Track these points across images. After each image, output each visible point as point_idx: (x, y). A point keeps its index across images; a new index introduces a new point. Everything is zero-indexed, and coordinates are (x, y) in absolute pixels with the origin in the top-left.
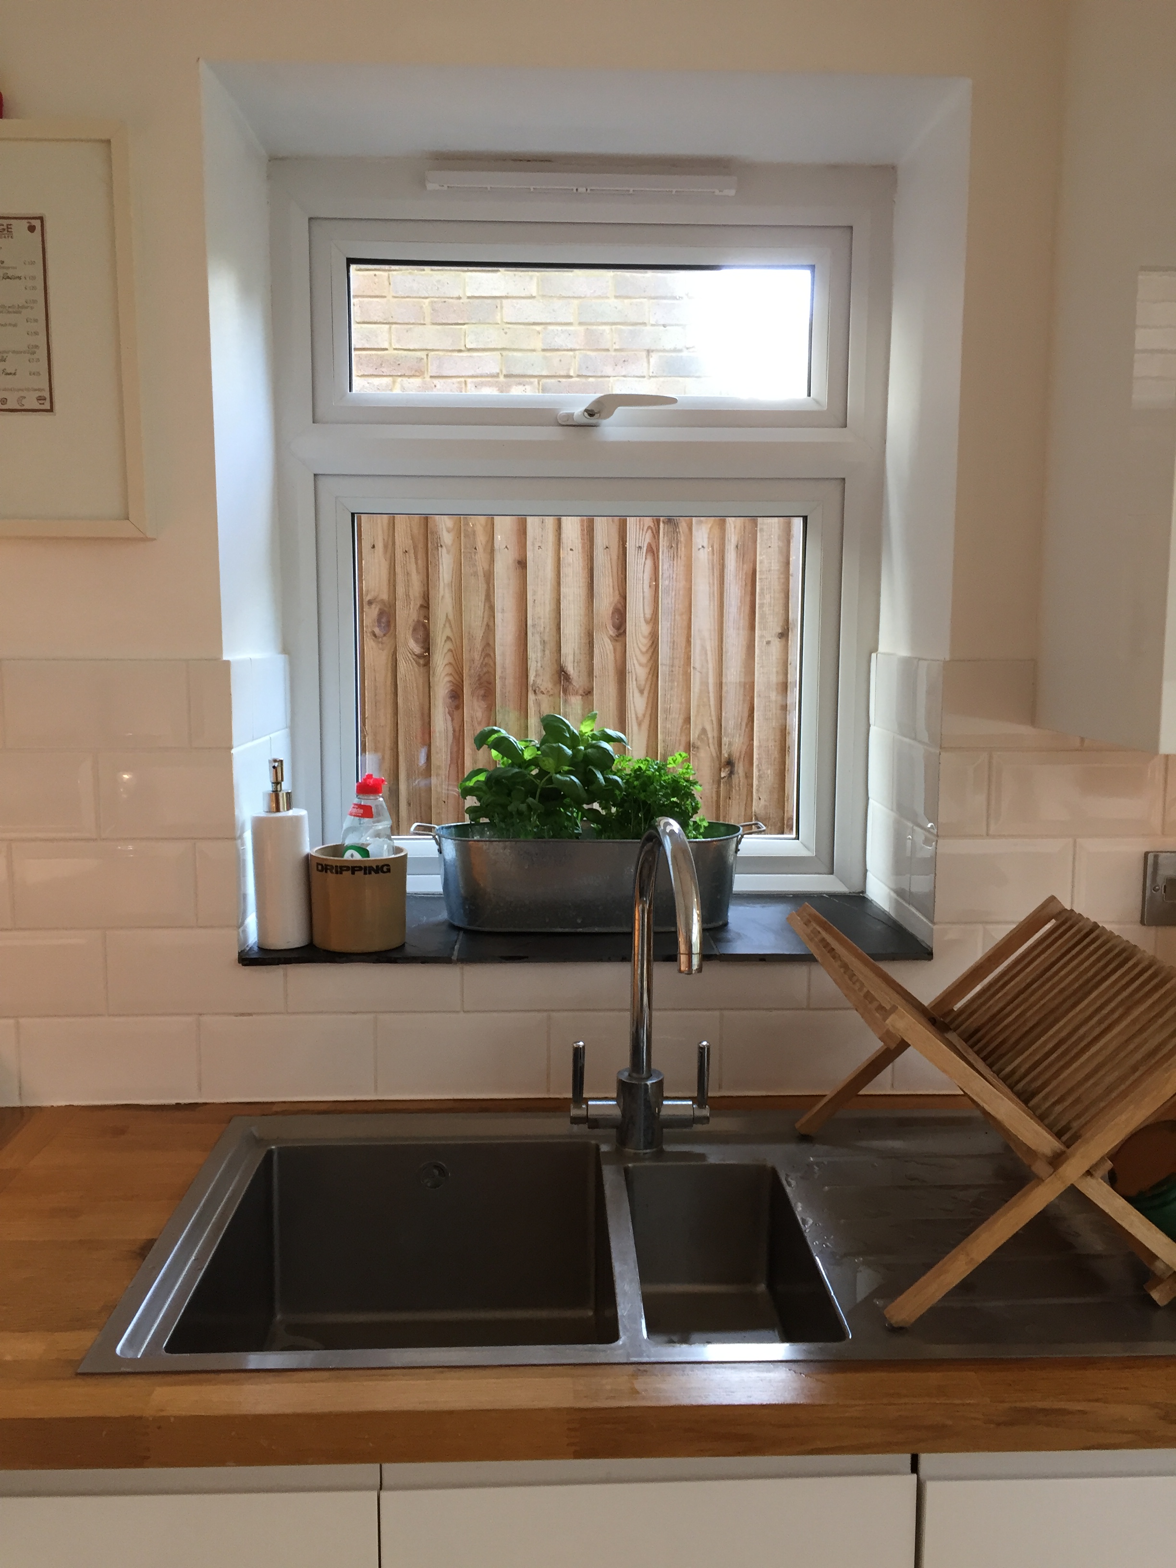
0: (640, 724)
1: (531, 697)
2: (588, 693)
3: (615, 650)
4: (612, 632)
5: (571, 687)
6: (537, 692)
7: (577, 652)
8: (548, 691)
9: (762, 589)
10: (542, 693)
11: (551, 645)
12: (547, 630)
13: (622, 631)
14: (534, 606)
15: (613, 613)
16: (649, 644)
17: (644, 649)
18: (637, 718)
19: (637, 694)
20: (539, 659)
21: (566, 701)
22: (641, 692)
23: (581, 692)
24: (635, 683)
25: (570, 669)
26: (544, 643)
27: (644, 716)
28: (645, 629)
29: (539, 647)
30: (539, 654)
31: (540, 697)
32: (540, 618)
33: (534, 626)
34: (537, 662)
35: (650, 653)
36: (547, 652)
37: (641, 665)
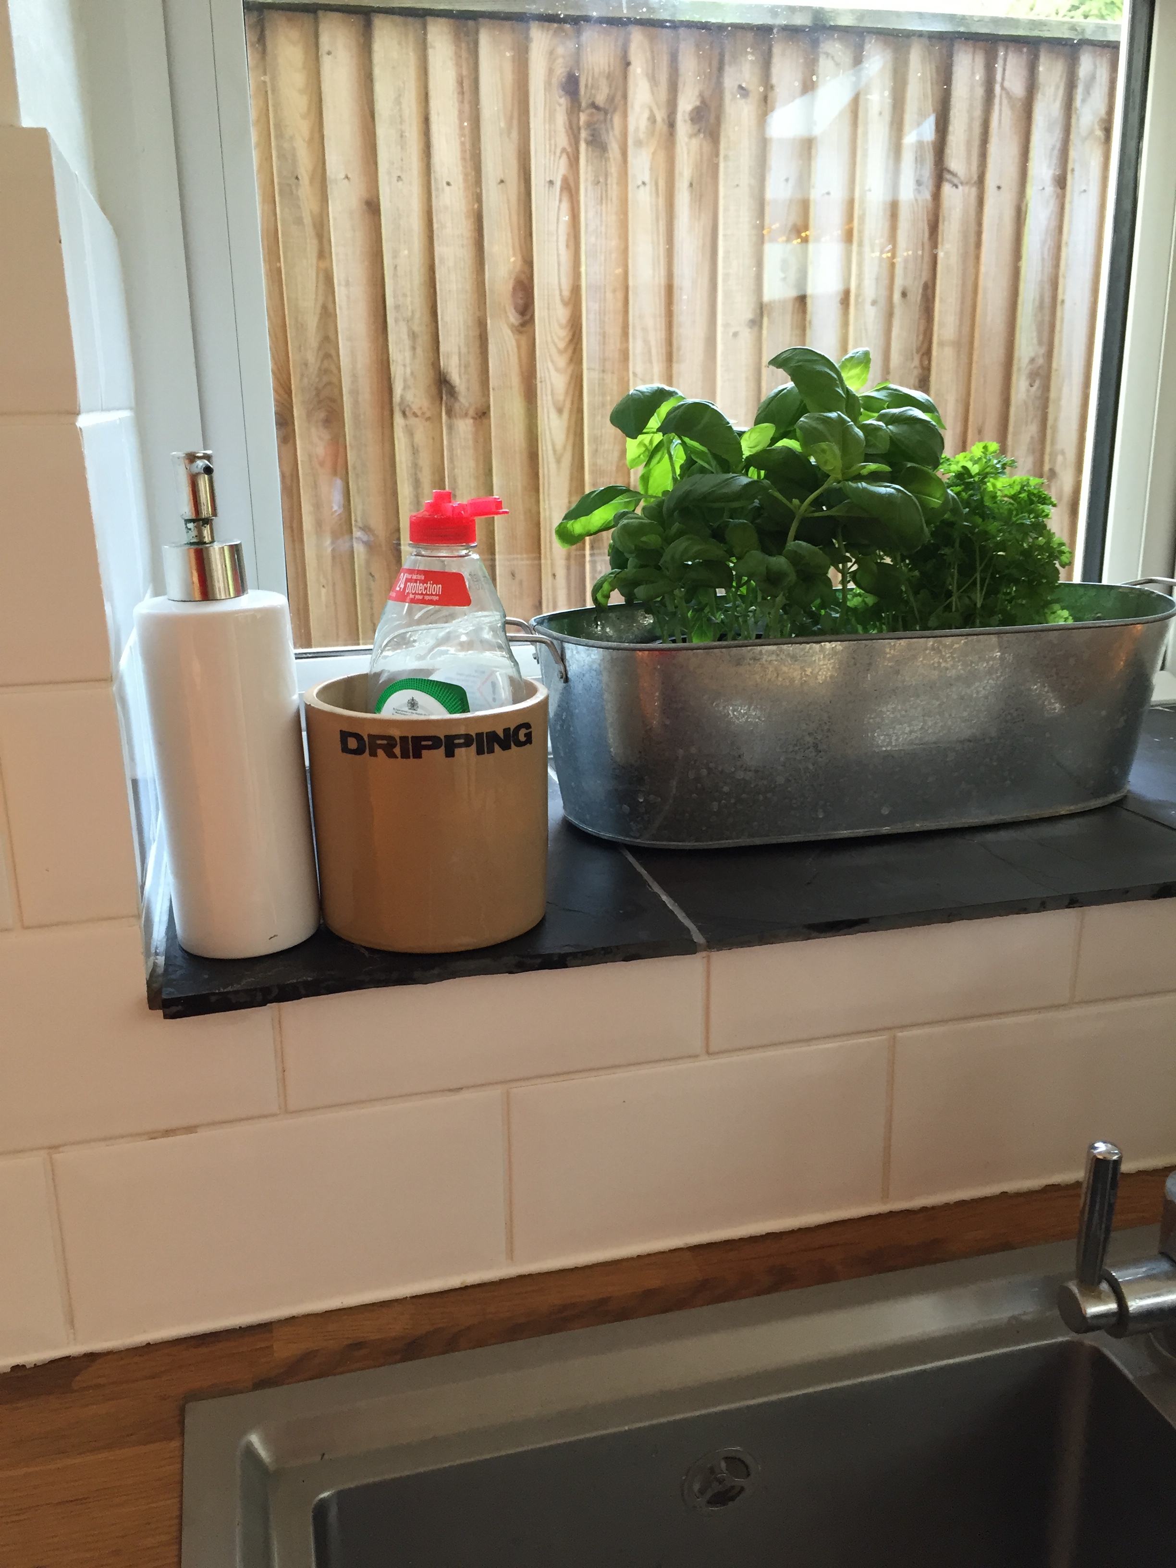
0: (558, 461)
1: (399, 420)
2: (483, 414)
3: (519, 347)
4: (513, 318)
5: (457, 406)
6: (407, 413)
7: (464, 350)
8: (423, 413)
9: (727, 252)
10: (415, 415)
11: (424, 339)
12: (418, 315)
13: (527, 317)
14: (395, 276)
15: (514, 289)
16: (569, 337)
17: (562, 345)
18: (554, 451)
19: (553, 415)
20: (408, 361)
21: (450, 428)
22: (560, 411)
23: (471, 412)
24: (550, 397)
25: (456, 377)
26: (413, 336)
27: (565, 448)
28: (562, 314)
29: (407, 342)
30: (408, 354)
31: (413, 421)
32: (405, 295)
33: (397, 307)
34: (405, 366)
35: (570, 351)
36: (419, 351)
37: (557, 370)
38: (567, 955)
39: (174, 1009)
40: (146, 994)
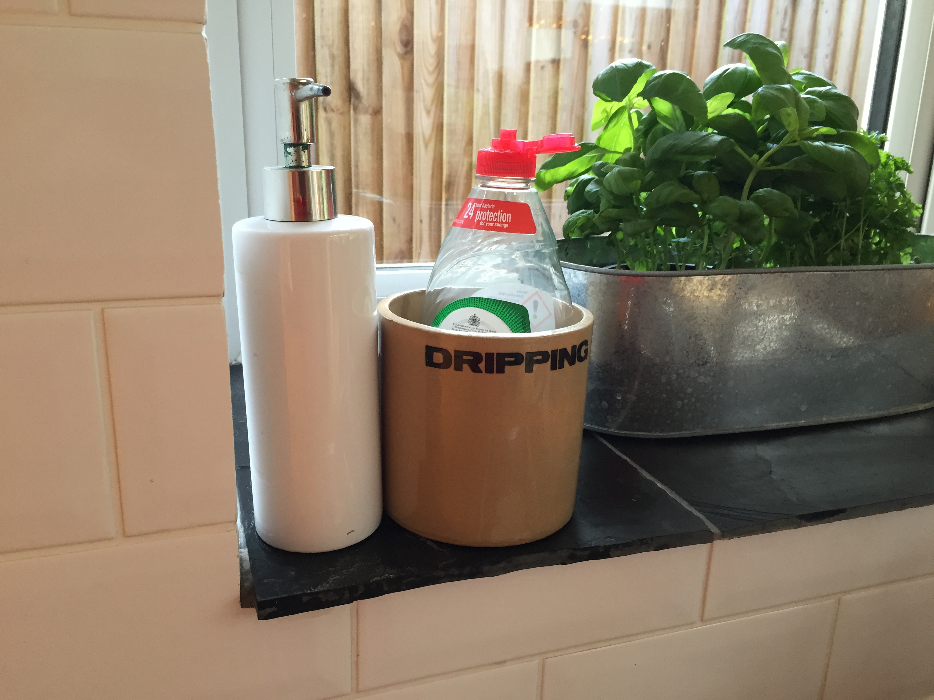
0: (426, 146)
1: (322, 114)
2: (377, 112)
3: (402, 67)
4: (400, 49)
5: (360, 106)
6: (327, 109)
7: (366, 68)
8: (338, 110)
9: (539, 13)
10: (332, 110)
11: (340, 60)
12: (336, 43)
13: (409, 48)
14: (322, 16)
15: (401, 29)
16: (435, 64)
17: (431, 69)
18: (424, 139)
19: (424, 114)
20: (329, 74)
21: (356, 120)
22: (428, 112)
23: (370, 111)
24: (422, 104)
25: (360, 86)
26: (333, 57)
27: (431, 136)
28: (432, 48)
29: (328, 61)
30: (329, 69)
31: (331, 115)
32: (328, 29)
33: (323, 37)
34: (326, 77)
35: (436, 73)
36: (337, 68)
37: (427, 85)
38: (610, 547)
39: (268, 610)
40: (238, 593)
